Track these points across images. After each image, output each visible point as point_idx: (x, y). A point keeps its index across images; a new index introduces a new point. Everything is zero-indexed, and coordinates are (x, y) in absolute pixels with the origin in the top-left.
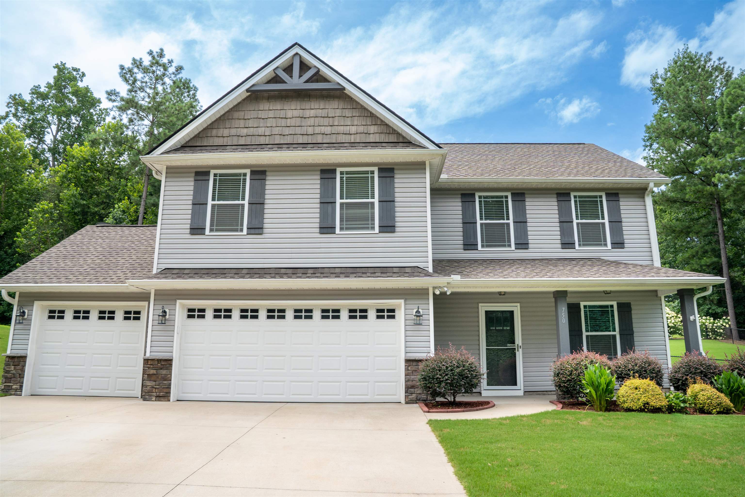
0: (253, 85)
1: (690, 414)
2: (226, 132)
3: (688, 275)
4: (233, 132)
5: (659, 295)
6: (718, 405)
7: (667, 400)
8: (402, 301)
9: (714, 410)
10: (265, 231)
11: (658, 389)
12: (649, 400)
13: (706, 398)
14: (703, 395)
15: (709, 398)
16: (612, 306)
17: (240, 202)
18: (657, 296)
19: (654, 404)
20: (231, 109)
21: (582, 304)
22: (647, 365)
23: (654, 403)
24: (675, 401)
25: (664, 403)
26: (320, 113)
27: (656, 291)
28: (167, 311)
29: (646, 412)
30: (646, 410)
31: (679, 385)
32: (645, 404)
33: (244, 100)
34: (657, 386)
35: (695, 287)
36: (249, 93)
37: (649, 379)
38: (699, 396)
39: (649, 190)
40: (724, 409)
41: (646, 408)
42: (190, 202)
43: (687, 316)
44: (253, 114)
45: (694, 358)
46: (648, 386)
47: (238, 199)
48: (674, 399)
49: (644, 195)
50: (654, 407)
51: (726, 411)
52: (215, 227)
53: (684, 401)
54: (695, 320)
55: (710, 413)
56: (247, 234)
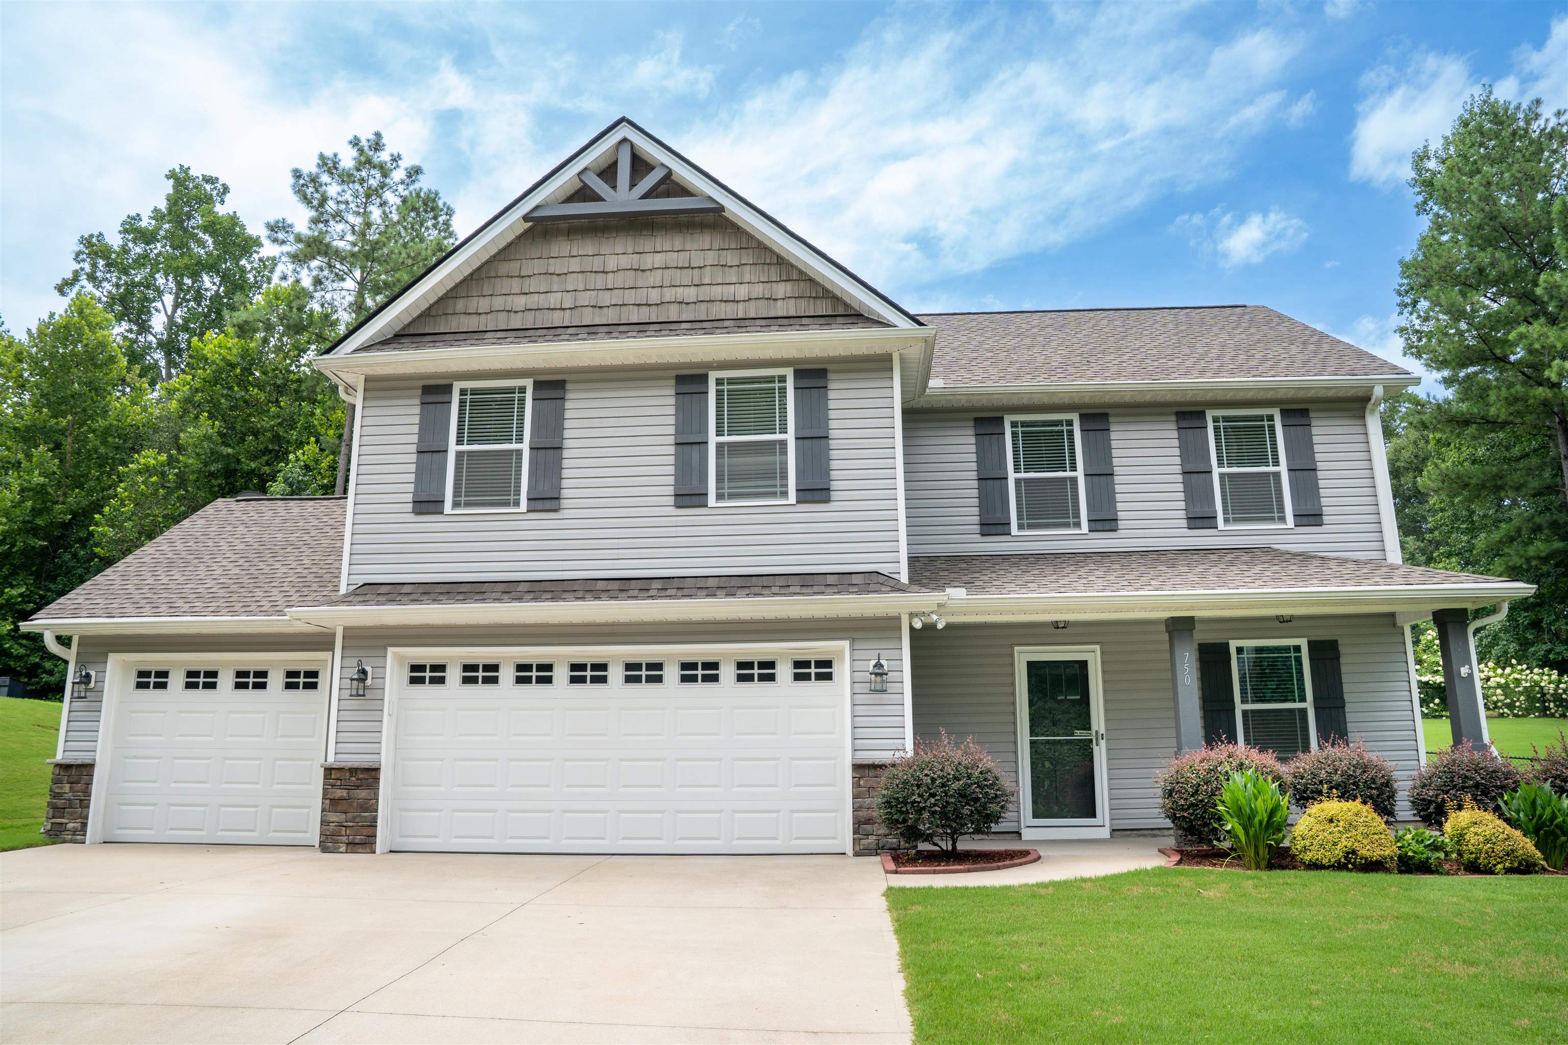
0: (537, 208)
1: (1448, 874)
2: (483, 304)
3: (1454, 579)
4: (498, 303)
5: (1399, 622)
6: (1508, 855)
7: (1399, 844)
8: (845, 644)
9: (1500, 866)
10: (564, 503)
11: (1378, 822)
12: (1356, 844)
13: (1481, 839)
14: (1476, 834)
15: (1487, 841)
16: (1297, 649)
17: (514, 446)
18: (1394, 625)
19: (1368, 854)
20: (495, 256)
21: (1233, 645)
22: (1359, 772)
23: (1366, 851)
24: (1415, 846)
25: (1390, 850)
26: (673, 259)
27: (1392, 615)
28: (369, 669)
29: (1351, 870)
30: (1350, 866)
31: (1431, 814)
32: (1348, 853)
33: (519, 237)
34: (1375, 815)
35: (1470, 606)
36: (530, 224)
37: (1359, 800)
38: (1467, 837)
39: (1373, 401)
40: (1520, 864)
41: (1349, 862)
42: (414, 448)
43: (1455, 667)
44: (537, 266)
45: (1465, 755)
46: (1357, 815)
47: (510, 441)
48: (1414, 843)
49: (1364, 412)
50: (1366, 859)
51: (1525, 868)
52: (463, 499)
53: (1435, 847)
54: (1471, 676)
55: (1491, 872)
56: (528, 511)
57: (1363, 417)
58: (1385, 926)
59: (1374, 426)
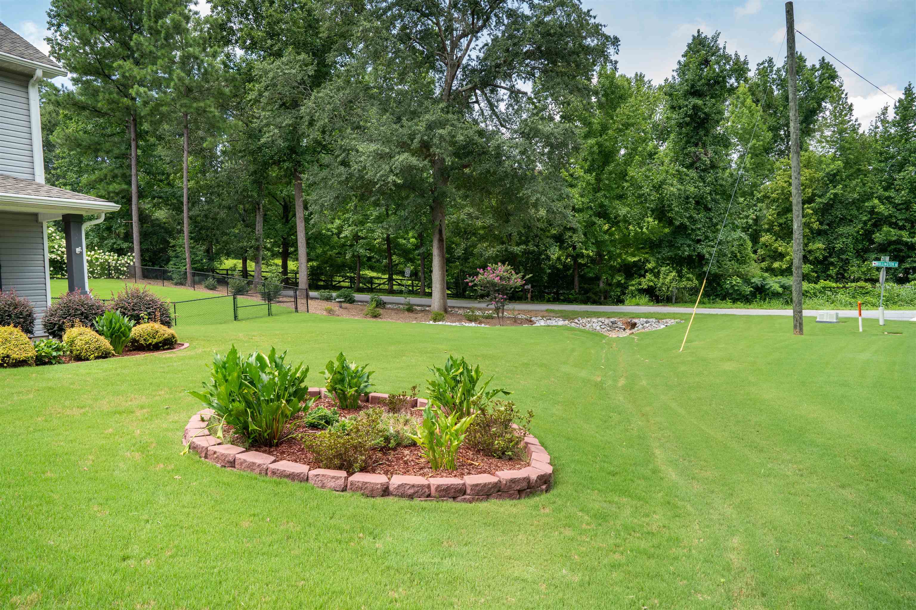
1: (64, 363)
3: (77, 197)
5: (40, 219)
6: (97, 349)
7: (36, 349)
9: (92, 356)
11: (24, 337)
12: (10, 351)
13: (83, 342)
14: (81, 340)
15: (87, 343)
18: (37, 221)
19: (17, 357)
22: (12, 308)
23: (16, 355)
24: (46, 350)
25: (31, 353)
27: (36, 215)
29: (6, 367)
30: (5, 365)
31: (55, 331)
32: (4, 357)
34: (22, 334)
35: (84, 213)
37: (12, 325)
38: (76, 342)
39: (35, 78)
40: (103, 353)
41: (5, 362)
43: (73, 247)
45: (76, 297)
46: (10, 334)
48: (46, 348)
49: (28, 84)
50: (16, 359)
51: (105, 355)
53: (58, 349)
54: (81, 253)
55: (88, 359)
57: (27, 87)
58: (31, 396)
59: (34, 95)
